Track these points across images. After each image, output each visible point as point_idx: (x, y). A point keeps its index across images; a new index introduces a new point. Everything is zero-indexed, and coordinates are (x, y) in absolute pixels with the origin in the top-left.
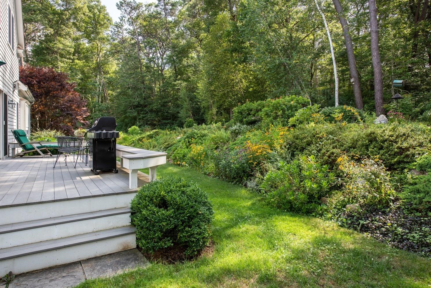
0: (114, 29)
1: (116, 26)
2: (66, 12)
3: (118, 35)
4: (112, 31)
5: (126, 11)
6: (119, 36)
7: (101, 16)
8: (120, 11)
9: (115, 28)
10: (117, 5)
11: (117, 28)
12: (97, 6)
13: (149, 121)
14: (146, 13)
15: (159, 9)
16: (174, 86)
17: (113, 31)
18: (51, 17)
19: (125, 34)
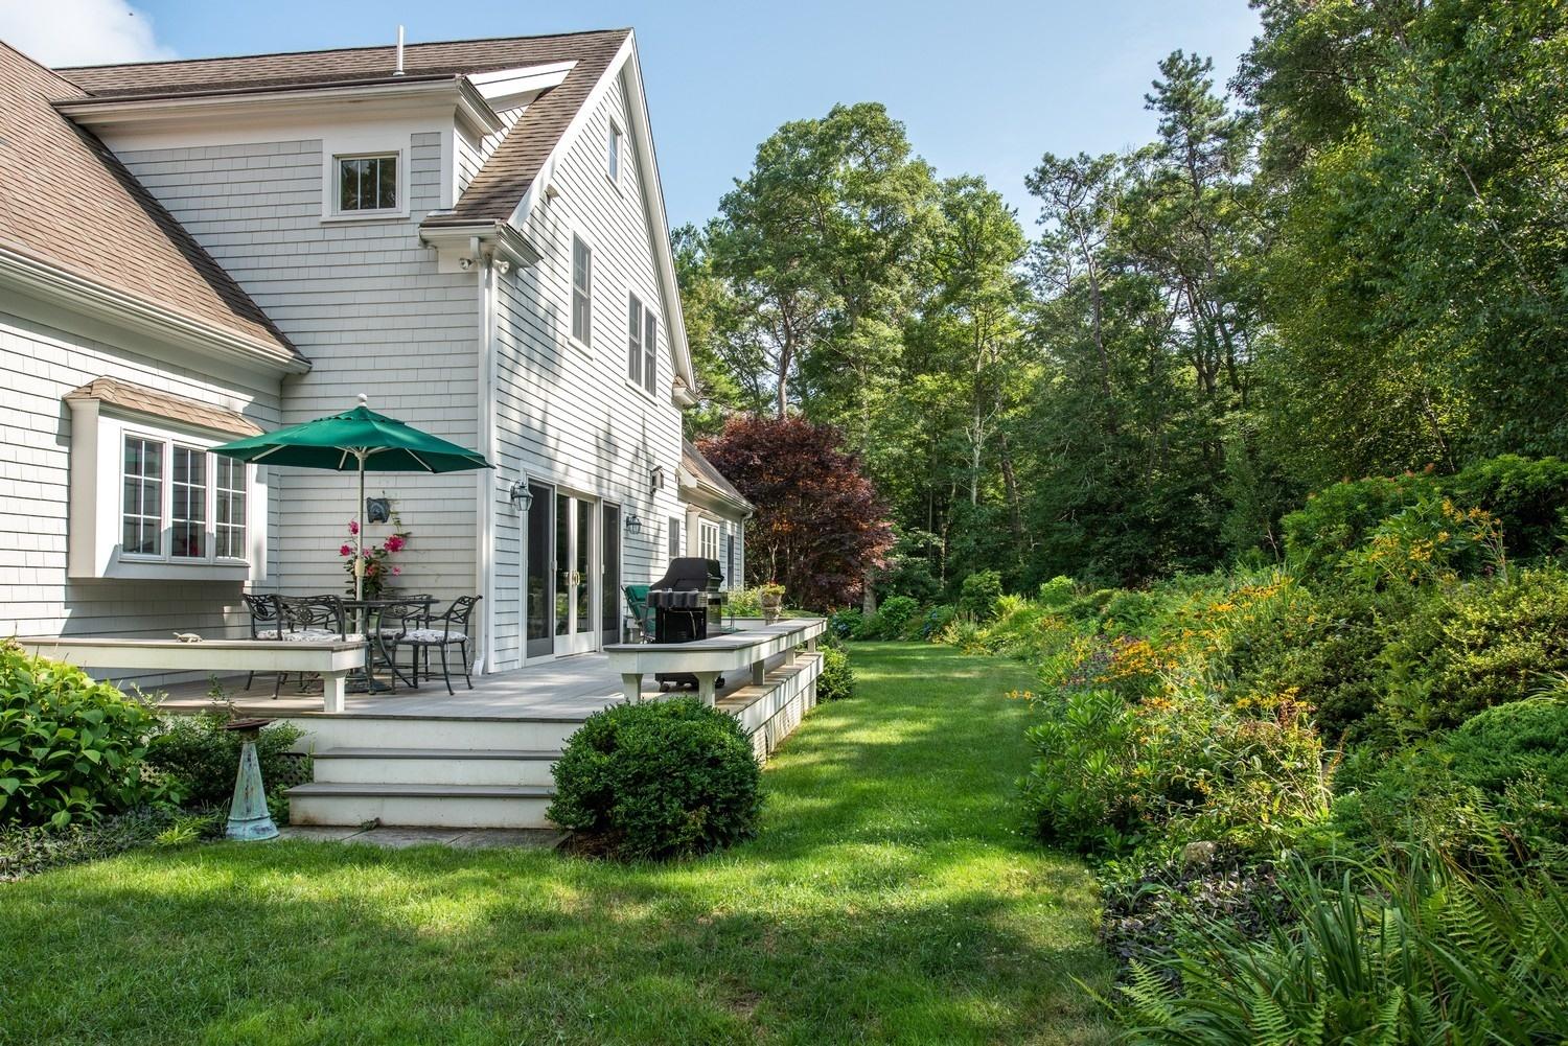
0: (1041, 257)
1: (1048, 245)
2: (880, 240)
3: (1055, 273)
4: (1033, 264)
5: (1057, 194)
6: (1058, 278)
7: (988, 228)
8: (1039, 198)
9: (1043, 254)
10: (1029, 182)
11: (1052, 252)
12: (975, 197)
13: (1124, 560)
14: (1132, 184)
15: (1170, 164)
16: (1216, 433)
17: (1036, 261)
18: (839, 262)
19: (1074, 266)
